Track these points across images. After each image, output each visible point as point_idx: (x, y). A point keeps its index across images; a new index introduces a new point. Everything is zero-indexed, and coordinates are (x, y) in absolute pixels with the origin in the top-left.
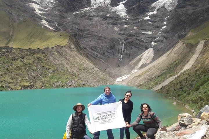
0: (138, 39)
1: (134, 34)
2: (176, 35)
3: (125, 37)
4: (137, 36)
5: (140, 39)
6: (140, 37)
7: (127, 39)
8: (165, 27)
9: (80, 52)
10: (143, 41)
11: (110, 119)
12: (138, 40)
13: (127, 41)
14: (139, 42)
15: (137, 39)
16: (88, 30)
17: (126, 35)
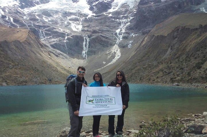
0: (103, 35)
1: (98, 31)
2: (141, 31)
3: (89, 33)
4: (102, 33)
5: (104, 35)
6: (105, 34)
7: (91, 36)
8: (129, 23)
9: (41, 49)
10: (108, 38)
11: (106, 103)
12: (103, 37)
13: (91, 37)
14: (104, 39)
15: (101, 36)
16: (48, 26)
17: (90, 31)
